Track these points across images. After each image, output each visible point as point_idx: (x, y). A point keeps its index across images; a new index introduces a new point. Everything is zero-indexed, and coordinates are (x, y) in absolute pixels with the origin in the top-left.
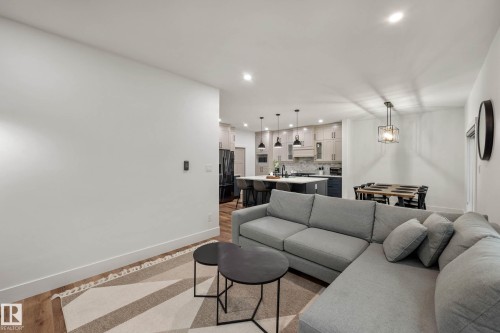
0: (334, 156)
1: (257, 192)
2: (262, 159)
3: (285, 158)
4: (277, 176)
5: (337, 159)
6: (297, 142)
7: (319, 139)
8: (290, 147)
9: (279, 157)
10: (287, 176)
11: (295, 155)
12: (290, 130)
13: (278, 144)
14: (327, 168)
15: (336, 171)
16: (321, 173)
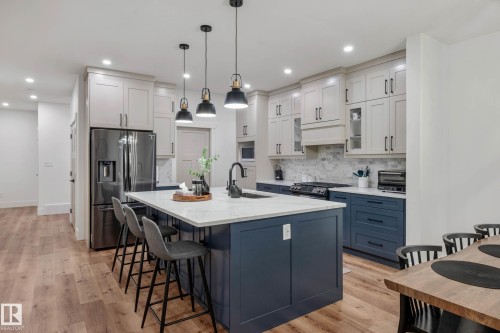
3: (288, 150)
5: (397, 149)
9: (278, 146)
11: (307, 140)
12: (297, 86)
16: (362, 185)
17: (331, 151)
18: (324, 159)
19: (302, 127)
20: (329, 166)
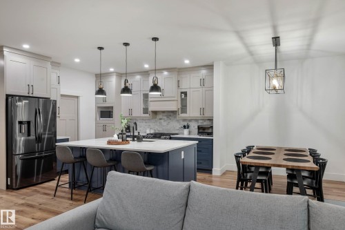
0: (203, 110)
1: (93, 168)
2: (106, 113)
3: (138, 112)
4: (124, 141)
5: (207, 115)
6: (155, 88)
7: (184, 87)
8: (146, 96)
9: (130, 110)
10: (139, 139)
11: (152, 107)
12: (145, 73)
13: (126, 90)
14: (194, 126)
15: (206, 130)
16: (186, 133)
17: (165, 114)
18: (160, 119)
19: (150, 99)
20: (164, 123)
